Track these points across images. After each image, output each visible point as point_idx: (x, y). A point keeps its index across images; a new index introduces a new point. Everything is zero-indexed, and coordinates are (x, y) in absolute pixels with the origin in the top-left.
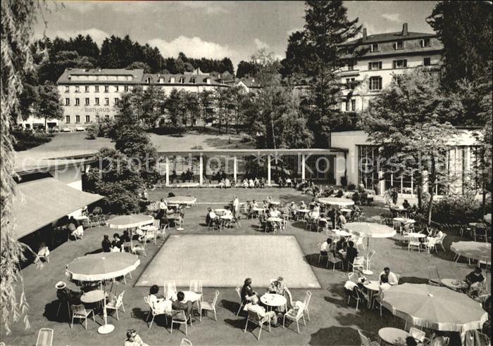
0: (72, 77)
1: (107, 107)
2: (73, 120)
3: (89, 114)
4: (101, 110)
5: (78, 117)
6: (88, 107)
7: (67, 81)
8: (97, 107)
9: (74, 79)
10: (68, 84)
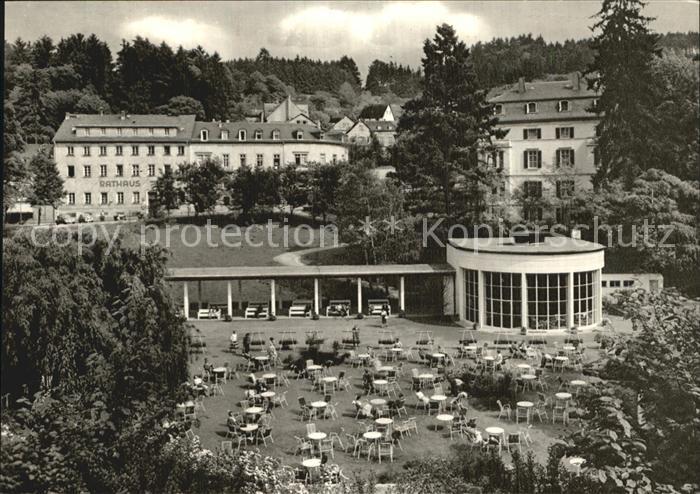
0: (78, 131)
1: (136, 179)
2: (81, 199)
3: (105, 189)
4: (126, 184)
5: (88, 195)
6: (105, 179)
7: (70, 137)
8: (119, 179)
9: (82, 134)
10: (71, 143)
